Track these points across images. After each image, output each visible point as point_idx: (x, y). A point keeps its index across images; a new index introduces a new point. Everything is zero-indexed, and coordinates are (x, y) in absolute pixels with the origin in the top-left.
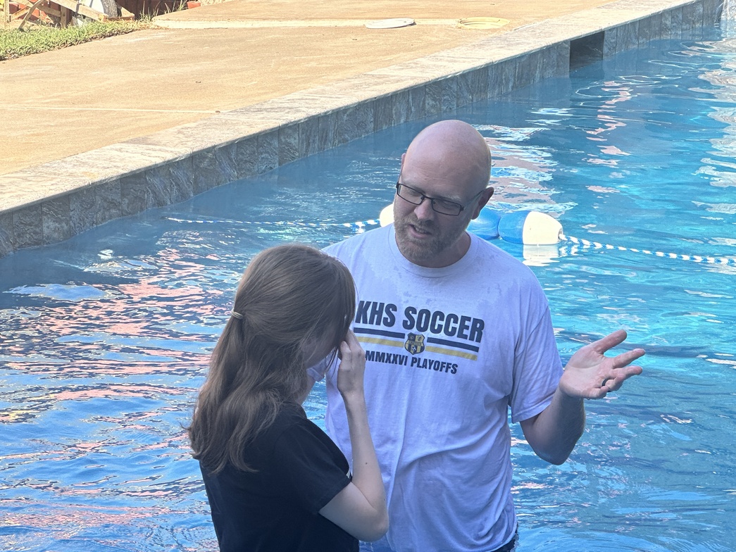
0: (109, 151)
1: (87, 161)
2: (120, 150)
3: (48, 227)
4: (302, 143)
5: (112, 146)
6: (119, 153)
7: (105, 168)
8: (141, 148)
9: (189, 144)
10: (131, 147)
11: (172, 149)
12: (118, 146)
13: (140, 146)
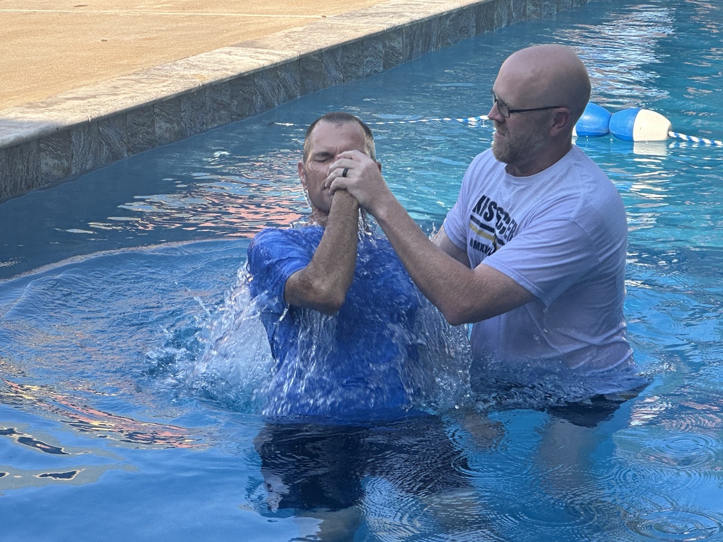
0: (220, 54)
1: (198, 63)
2: (229, 53)
3: (160, 128)
4: (406, 47)
5: (221, 50)
6: (228, 56)
7: (214, 70)
8: (250, 51)
9: (296, 47)
10: (240, 51)
11: (280, 53)
12: (227, 49)
13: (249, 49)
